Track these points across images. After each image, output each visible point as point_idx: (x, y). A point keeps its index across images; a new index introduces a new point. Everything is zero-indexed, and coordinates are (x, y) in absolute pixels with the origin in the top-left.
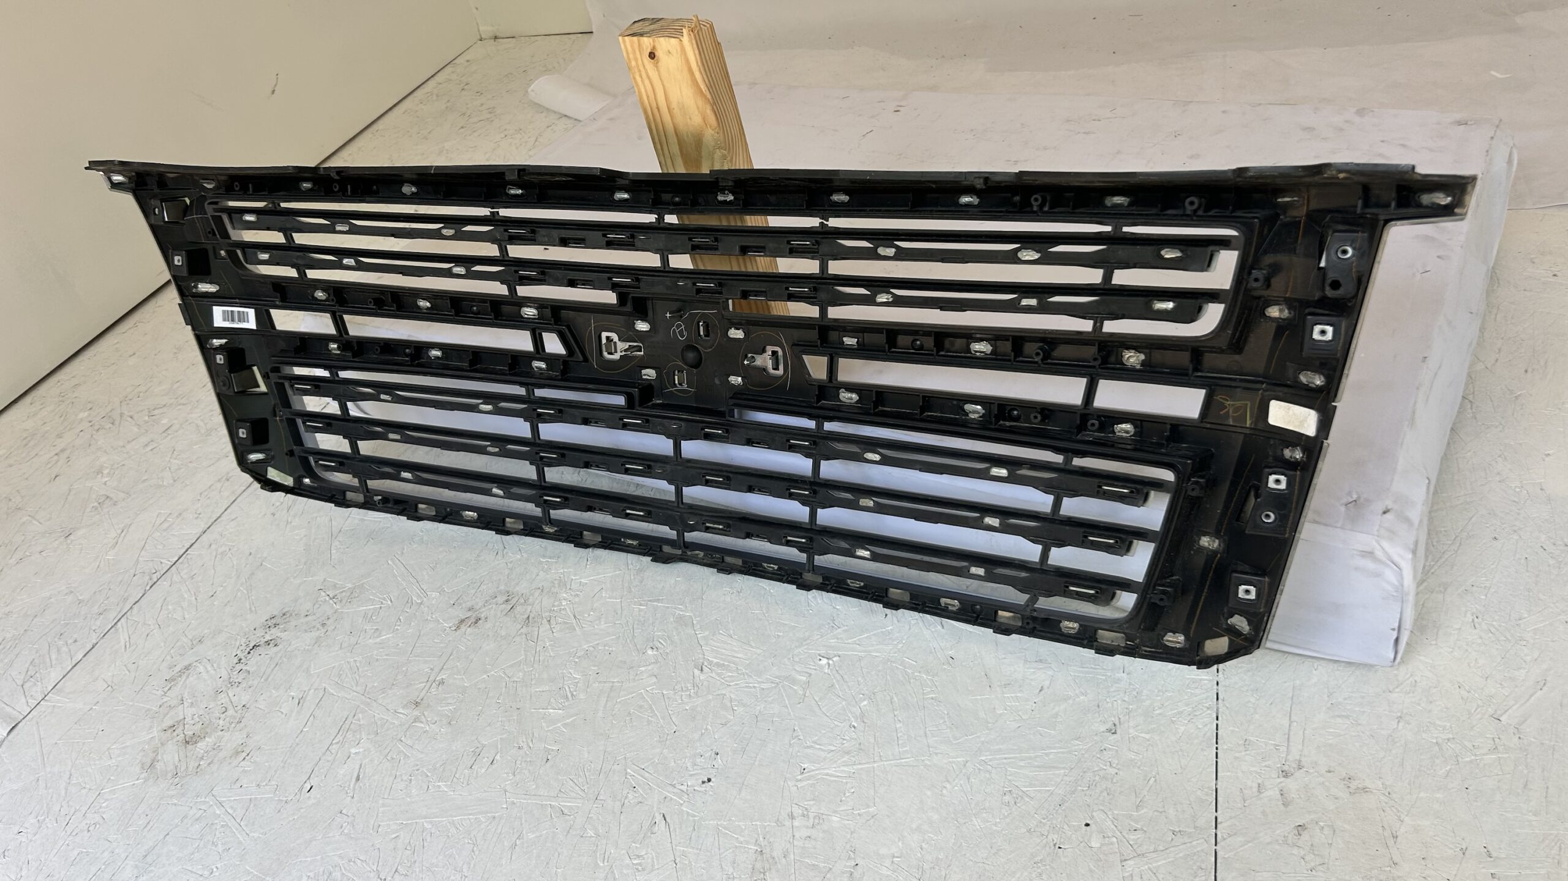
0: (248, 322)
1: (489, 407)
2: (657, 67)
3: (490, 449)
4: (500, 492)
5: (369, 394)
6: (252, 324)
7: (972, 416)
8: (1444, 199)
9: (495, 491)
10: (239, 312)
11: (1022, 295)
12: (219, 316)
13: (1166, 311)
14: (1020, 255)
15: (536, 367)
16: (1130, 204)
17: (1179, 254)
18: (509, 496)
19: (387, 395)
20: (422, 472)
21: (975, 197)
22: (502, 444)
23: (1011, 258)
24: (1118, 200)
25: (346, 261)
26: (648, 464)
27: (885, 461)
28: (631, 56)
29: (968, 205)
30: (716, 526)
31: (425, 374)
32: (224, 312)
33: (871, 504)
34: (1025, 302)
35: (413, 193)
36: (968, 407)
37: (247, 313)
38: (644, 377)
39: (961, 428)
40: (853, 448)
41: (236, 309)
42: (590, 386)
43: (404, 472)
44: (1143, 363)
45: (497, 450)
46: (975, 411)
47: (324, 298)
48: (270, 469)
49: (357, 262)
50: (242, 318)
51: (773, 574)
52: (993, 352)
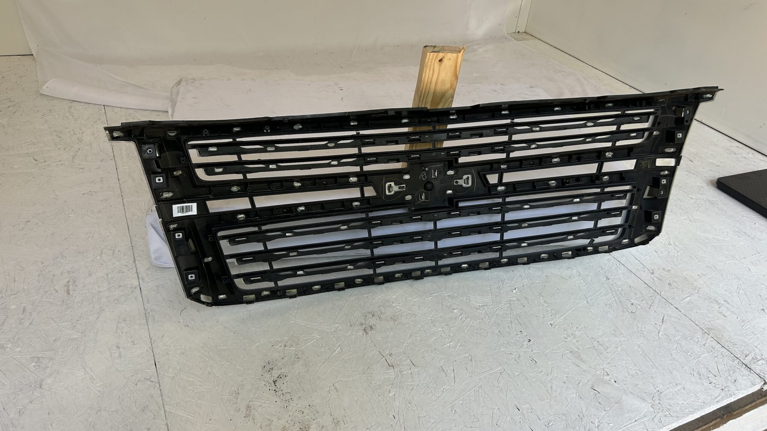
0: (192, 211)
1: (345, 227)
2: (440, 65)
3: (347, 247)
4: (352, 267)
5: (278, 235)
6: (194, 212)
7: (553, 185)
8: (709, 96)
9: (349, 267)
10: (186, 206)
11: (586, 138)
12: (177, 211)
13: (634, 136)
14: (587, 124)
15: (355, 205)
16: (613, 106)
17: (639, 118)
18: (356, 268)
19: (290, 233)
20: (308, 269)
21: (560, 108)
22: (351, 243)
23: (585, 126)
24: (610, 105)
25: (271, 166)
26: (422, 236)
27: (532, 207)
28: (430, 61)
29: (557, 110)
30: (458, 253)
31: (311, 218)
32: (178, 207)
33: (526, 225)
34: (587, 140)
35: (300, 129)
36: (551, 182)
37: (192, 206)
38: (406, 199)
39: (549, 189)
40: (518, 206)
41: (184, 205)
42: (390, 207)
43: (299, 271)
44: (612, 156)
45: (350, 247)
46: (553, 183)
47: (237, 190)
48: (202, 296)
49: (277, 166)
50: (189, 209)
51: (467, 269)
52: (561, 161)
